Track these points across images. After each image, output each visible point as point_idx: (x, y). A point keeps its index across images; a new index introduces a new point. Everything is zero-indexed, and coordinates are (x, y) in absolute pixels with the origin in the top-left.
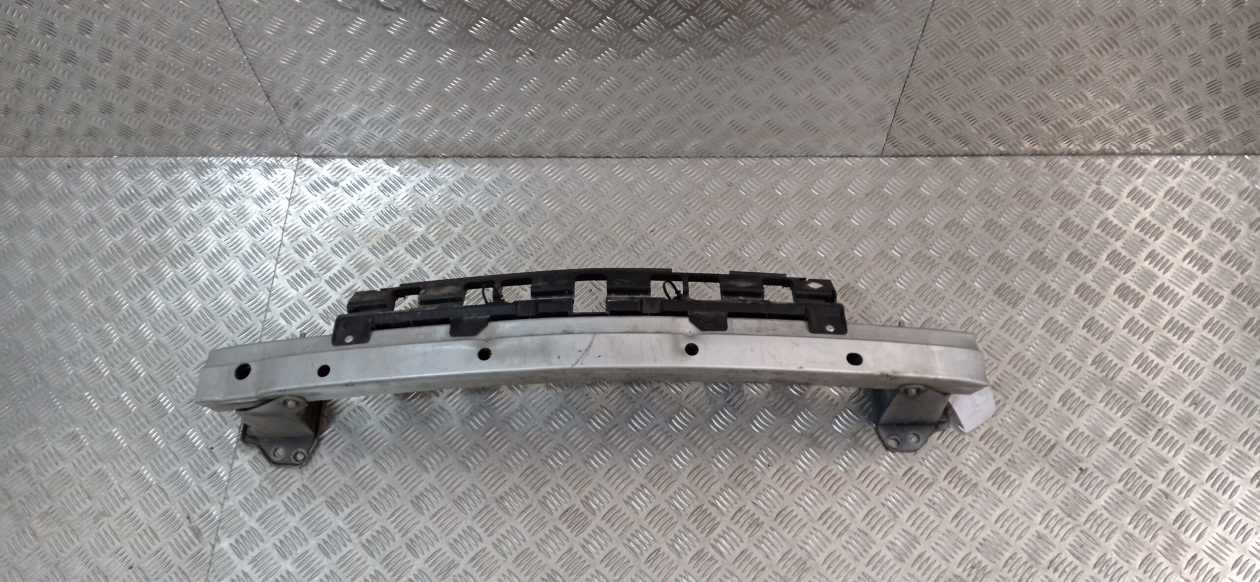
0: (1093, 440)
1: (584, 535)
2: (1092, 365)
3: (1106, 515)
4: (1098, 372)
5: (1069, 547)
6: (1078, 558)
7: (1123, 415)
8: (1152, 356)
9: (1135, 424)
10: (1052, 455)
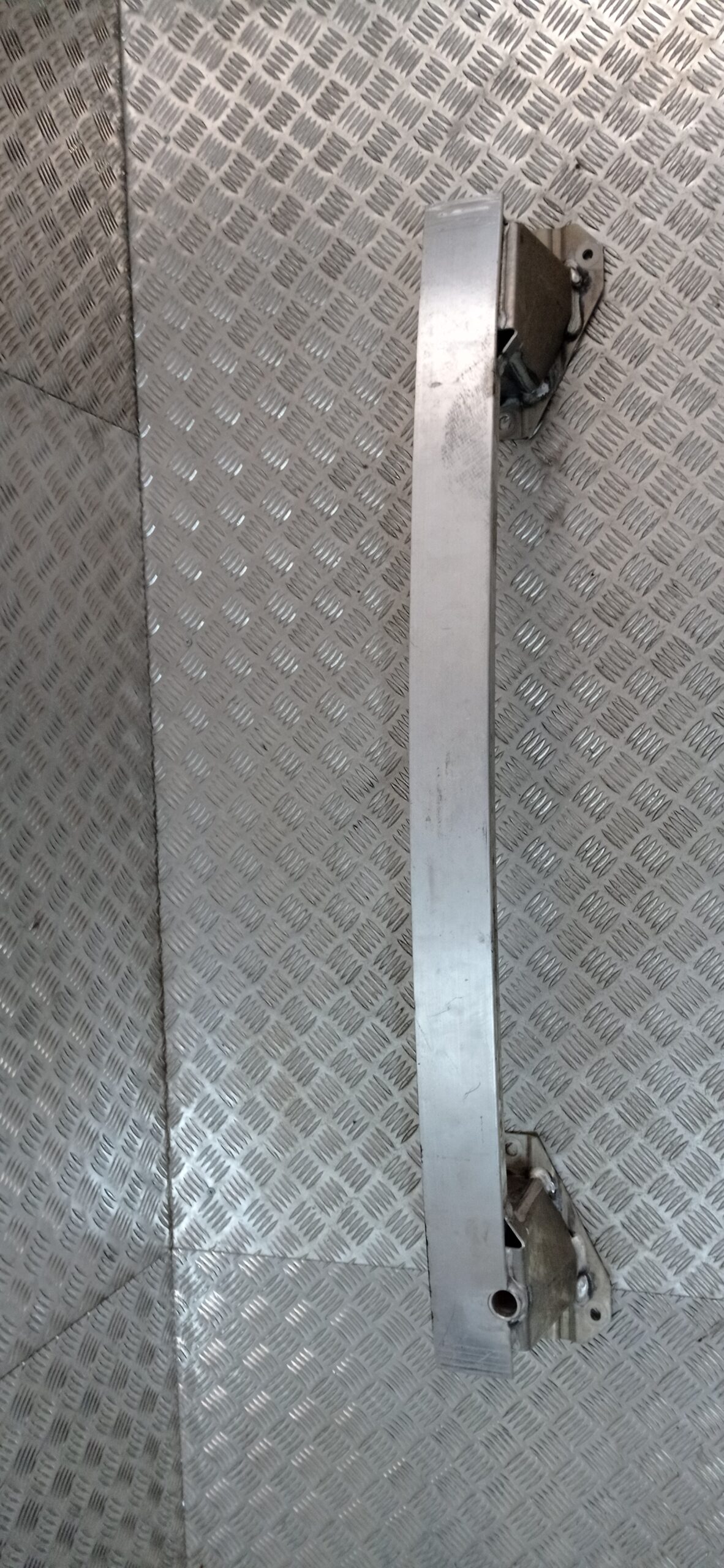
0: (537, 150)
1: (699, 814)
2: (432, 151)
3: (638, 135)
4: (442, 144)
5: (684, 183)
6: (699, 171)
7: (500, 111)
8: (416, 71)
9: (512, 96)
10: (561, 203)
